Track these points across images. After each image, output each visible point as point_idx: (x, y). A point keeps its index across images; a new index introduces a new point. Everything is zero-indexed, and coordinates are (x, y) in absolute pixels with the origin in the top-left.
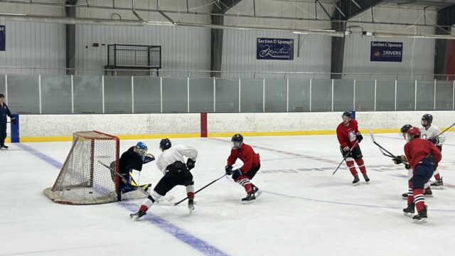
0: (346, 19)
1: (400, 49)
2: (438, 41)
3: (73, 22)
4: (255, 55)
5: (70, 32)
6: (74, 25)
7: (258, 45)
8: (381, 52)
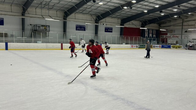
0: (99, 21)
1: (112, 29)
2: (121, 28)
3: (24, 17)
4: (75, 29)
5: (23, 20)
6: (24, 18)
7: (76, 26)
8: (107, 30)
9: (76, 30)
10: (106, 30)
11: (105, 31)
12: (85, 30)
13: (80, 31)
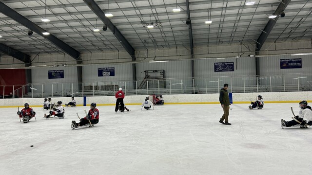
1: (300, 62)
6: (136, 64)
7: (215, 66)
8: (287, 64)
9: (215, 71)
10: (285, 65)
11: (282, 67)
12: (233, 70)
13: (222, 72)
